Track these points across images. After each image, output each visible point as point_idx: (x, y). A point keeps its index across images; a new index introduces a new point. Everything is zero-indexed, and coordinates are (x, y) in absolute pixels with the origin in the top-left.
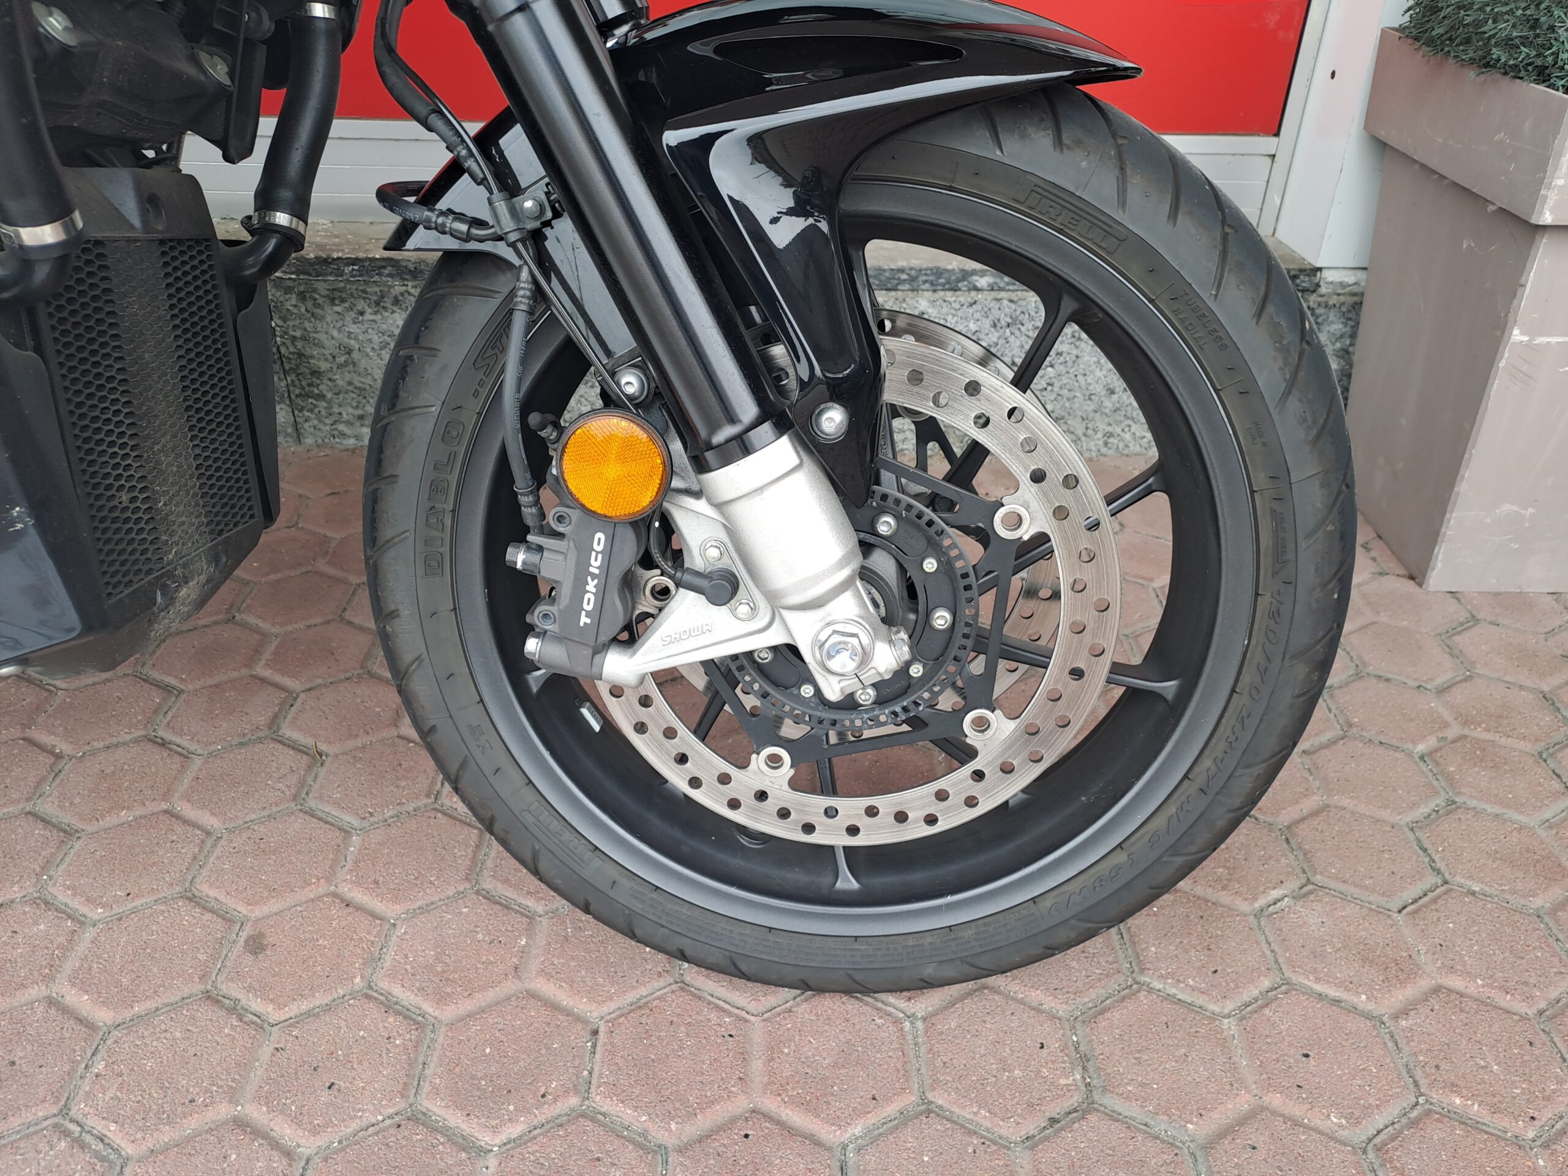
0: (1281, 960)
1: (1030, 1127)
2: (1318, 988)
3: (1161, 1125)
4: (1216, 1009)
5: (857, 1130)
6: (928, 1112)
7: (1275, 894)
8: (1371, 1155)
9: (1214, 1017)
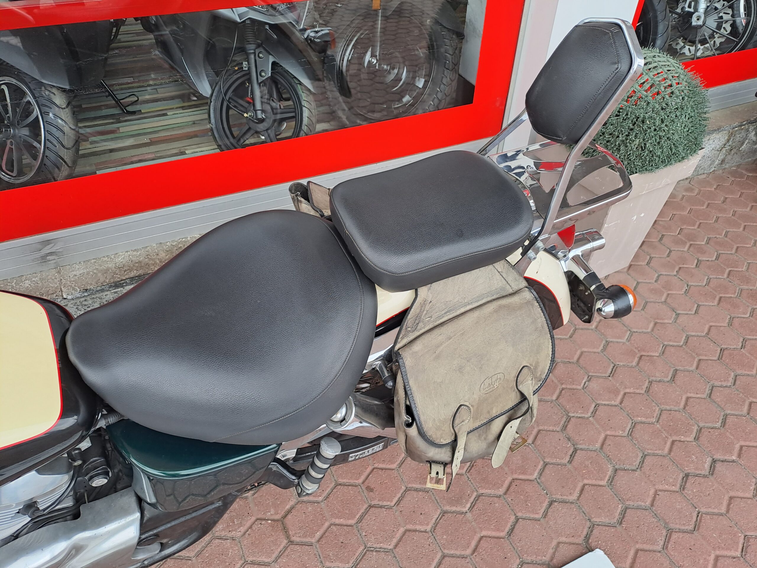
0: (593, 399)
1: (568, 459)
2: (604, 403)
3: (591, 447)
4: (586, 416)
5: (536, 474)
6: (547, 464)
7: (584, 381)
8: (630, 437)
9: (588, 418)
